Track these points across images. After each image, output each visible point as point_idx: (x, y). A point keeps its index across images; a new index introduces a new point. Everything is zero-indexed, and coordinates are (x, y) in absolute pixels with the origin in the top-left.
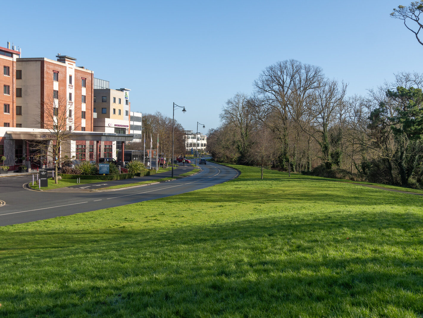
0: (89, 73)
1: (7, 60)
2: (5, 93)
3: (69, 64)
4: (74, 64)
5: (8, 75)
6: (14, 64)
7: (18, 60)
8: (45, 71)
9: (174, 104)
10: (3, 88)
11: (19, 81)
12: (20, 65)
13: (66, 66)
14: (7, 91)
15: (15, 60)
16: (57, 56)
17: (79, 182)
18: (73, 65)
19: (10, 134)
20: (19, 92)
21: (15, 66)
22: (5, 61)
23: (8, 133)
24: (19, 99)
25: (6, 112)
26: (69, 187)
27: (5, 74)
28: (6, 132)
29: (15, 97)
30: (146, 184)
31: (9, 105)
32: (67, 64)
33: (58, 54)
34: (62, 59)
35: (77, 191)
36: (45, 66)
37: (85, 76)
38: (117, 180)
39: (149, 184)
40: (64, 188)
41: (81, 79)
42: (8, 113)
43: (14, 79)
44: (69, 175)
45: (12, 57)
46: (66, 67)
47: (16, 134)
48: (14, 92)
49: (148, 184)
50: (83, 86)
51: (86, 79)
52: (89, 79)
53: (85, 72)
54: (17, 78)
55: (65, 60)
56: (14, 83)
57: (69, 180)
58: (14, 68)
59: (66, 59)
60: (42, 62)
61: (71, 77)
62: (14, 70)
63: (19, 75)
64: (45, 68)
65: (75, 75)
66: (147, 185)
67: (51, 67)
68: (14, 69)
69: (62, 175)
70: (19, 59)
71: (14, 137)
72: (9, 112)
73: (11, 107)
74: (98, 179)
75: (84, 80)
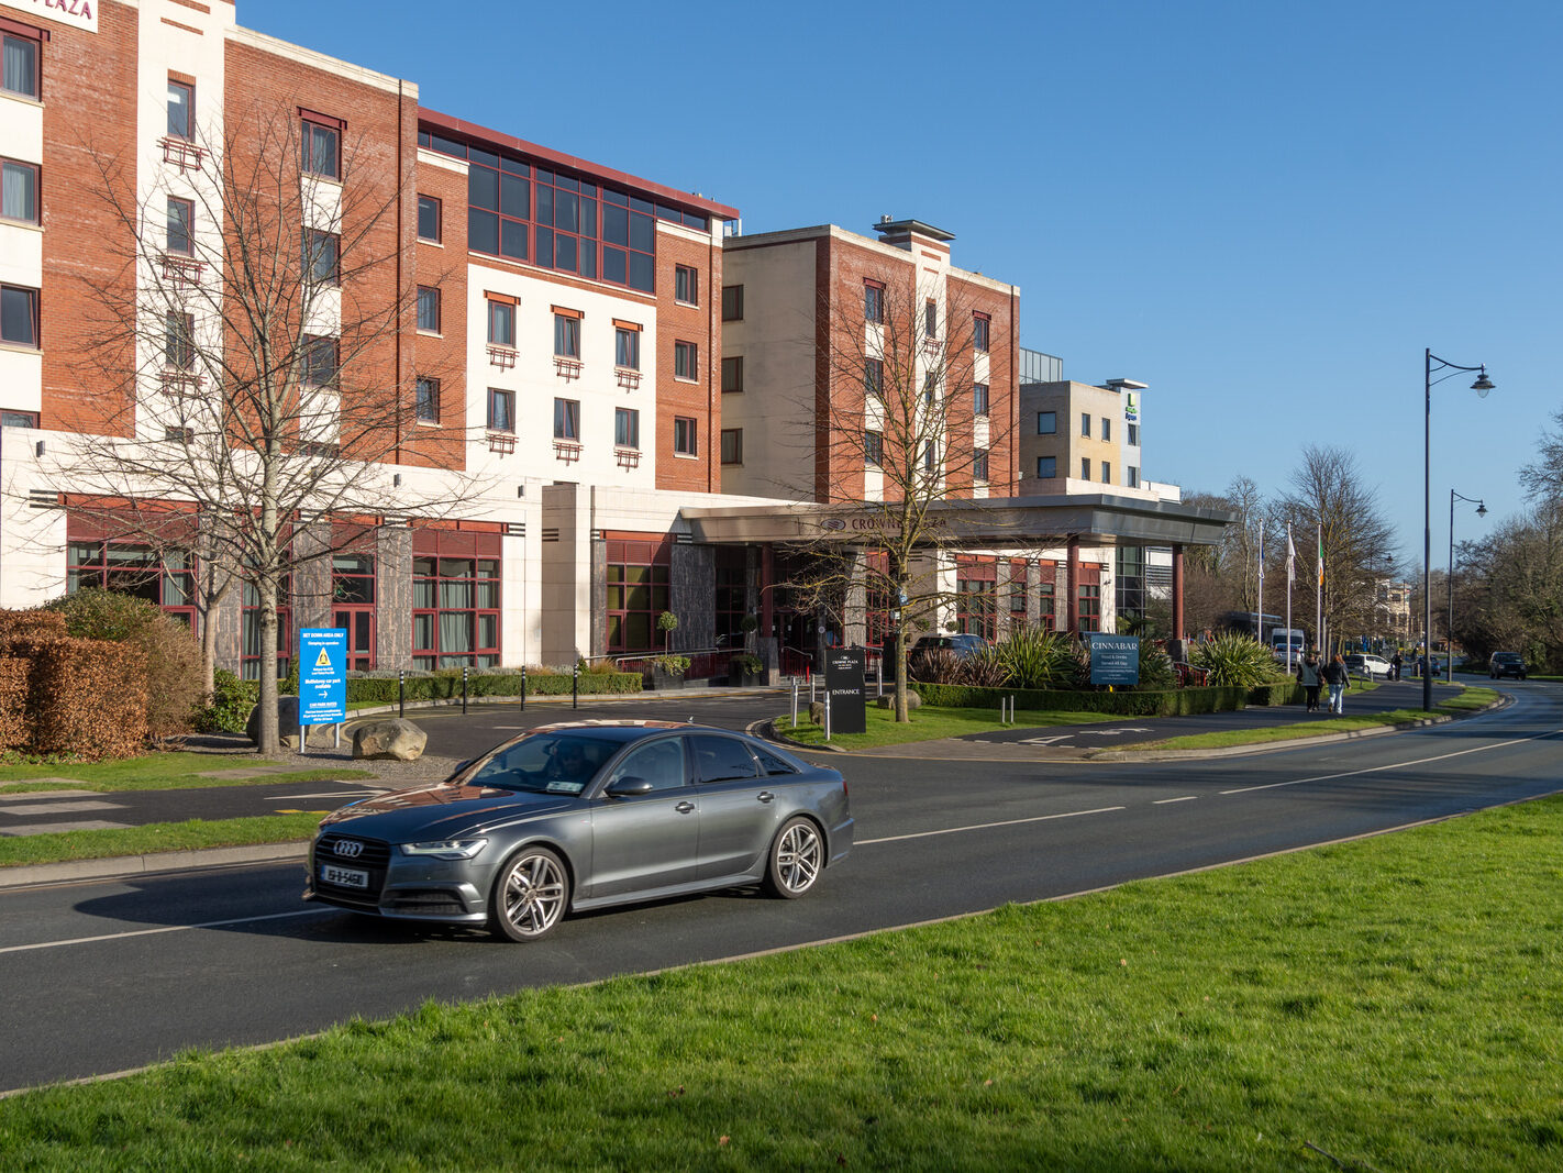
0: (1001, 294)
1: (687, 241)
2: (680, 372)
3: (924, 253)
4: (946, 257)
5: (692, 302)
6: (714, 258)
7: (730, 246)
8: (832, 280)
9: (1428, 357)
10: (673, 355)
11: (735, 326)
12: (736, 264)
13: (912, 261)
14: (687, 366)
15: (718, 243)
16: (877, 228)
17: (1008, 720)
18: (939, 259)
19: (693, 522)
20: (733, 376)
21: (720, 268)
22: (681, 244)
23: (688, 515)
24: (735, 399)
25: (682, 449)
26: (971, 738)
27: (679, 297)
28: (680, 514)
29: (716, 389)
30: (1341, 731)
31: (694, 422)
32: (917, 254)
33: (883, 218)
34: (897, 233)
35: (1009, 753)
36: (834, 257)
37: (985, 306)
38: (1177, 714)
39: (1354, 735)
40: (943, 741)
41: (972, 318)
42: (691, 453)
43: (714, 316)
44: (949, 689)
45: (707, 229)
46: (914, 266)
47: (716, 517)
48: (713, 369)
49: (1349, 731)
50: (980, 346)
51: (989, 317)
52: (1000, 318)
53: (986, 289)
54: (726, 319)
55: (908, 239)
56: (714, 333)
57: (954, 710)
58: (714, 274)
59: (913, 233)
60: (823, 242)
61: (931, 307)
62: (714, 281)
63: (733, 304)
64: (834, 269)
65: (949, 299)
66: (1345, 736)
67: (857, 263)
68: (715, 278)
69: (922, 688)
70: (735, 238)
71: (712, 534)
72: (693, 451)
73: (702, 429)
74: (1086, 708)
75: (983, 320)
